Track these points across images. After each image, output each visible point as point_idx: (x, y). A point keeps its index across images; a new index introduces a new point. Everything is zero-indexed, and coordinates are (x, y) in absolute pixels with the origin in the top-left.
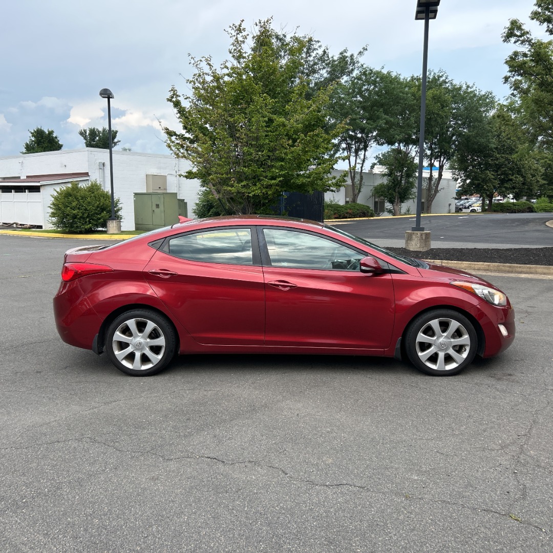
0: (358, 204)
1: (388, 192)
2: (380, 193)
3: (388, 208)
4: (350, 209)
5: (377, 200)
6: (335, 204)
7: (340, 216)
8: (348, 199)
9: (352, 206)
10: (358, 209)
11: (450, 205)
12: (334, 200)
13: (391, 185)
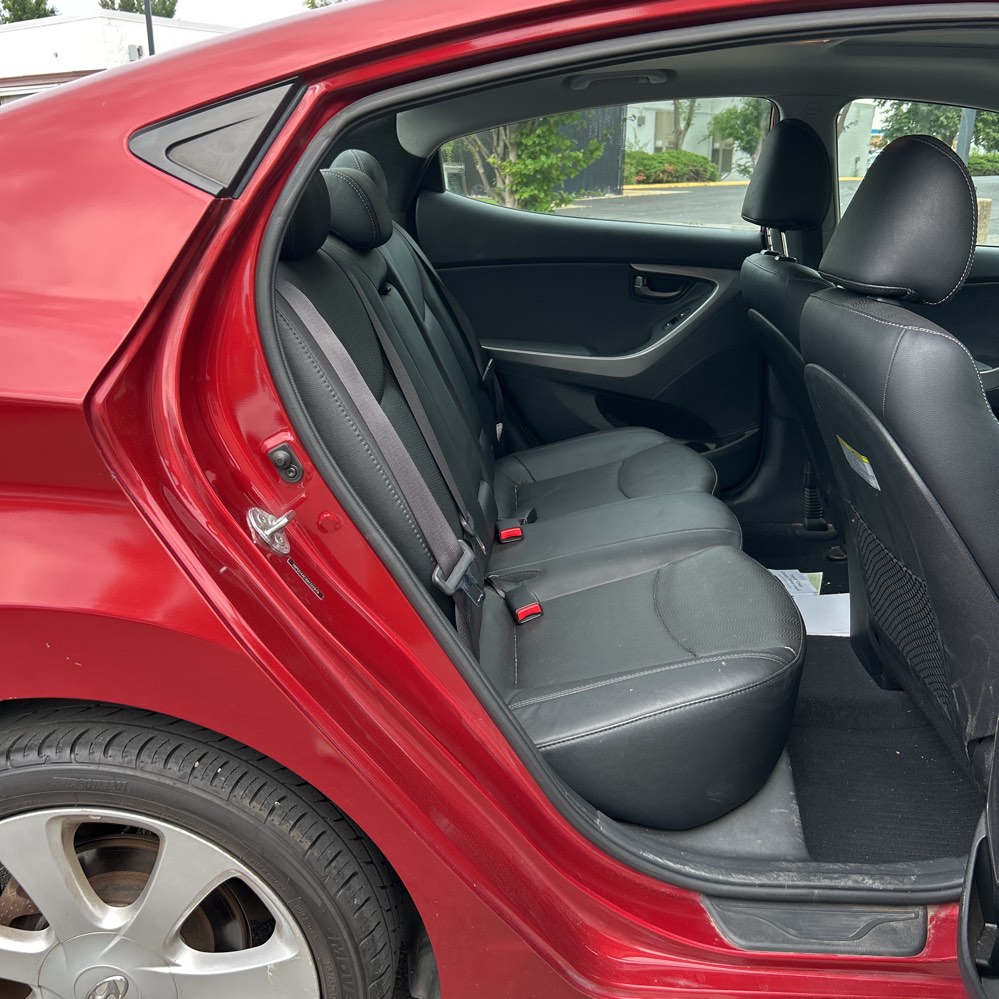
0: (685, 153)
1: (744, 129)
2: (728, 131)
3: (742, 162)
4: (670, 163)
5: (717, 145)
6: (636, 152)
7: (648, 177)
8: (659, 143)
9: (674, 157)
10: (685, 164)
11: (857, 160)
12: (637, 142)
13: (752, 113)
